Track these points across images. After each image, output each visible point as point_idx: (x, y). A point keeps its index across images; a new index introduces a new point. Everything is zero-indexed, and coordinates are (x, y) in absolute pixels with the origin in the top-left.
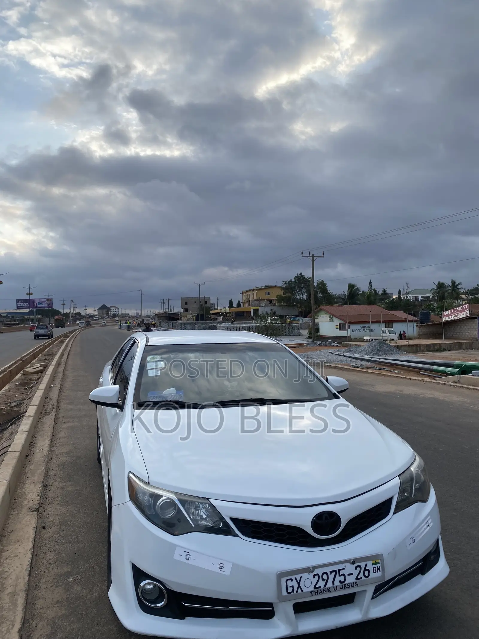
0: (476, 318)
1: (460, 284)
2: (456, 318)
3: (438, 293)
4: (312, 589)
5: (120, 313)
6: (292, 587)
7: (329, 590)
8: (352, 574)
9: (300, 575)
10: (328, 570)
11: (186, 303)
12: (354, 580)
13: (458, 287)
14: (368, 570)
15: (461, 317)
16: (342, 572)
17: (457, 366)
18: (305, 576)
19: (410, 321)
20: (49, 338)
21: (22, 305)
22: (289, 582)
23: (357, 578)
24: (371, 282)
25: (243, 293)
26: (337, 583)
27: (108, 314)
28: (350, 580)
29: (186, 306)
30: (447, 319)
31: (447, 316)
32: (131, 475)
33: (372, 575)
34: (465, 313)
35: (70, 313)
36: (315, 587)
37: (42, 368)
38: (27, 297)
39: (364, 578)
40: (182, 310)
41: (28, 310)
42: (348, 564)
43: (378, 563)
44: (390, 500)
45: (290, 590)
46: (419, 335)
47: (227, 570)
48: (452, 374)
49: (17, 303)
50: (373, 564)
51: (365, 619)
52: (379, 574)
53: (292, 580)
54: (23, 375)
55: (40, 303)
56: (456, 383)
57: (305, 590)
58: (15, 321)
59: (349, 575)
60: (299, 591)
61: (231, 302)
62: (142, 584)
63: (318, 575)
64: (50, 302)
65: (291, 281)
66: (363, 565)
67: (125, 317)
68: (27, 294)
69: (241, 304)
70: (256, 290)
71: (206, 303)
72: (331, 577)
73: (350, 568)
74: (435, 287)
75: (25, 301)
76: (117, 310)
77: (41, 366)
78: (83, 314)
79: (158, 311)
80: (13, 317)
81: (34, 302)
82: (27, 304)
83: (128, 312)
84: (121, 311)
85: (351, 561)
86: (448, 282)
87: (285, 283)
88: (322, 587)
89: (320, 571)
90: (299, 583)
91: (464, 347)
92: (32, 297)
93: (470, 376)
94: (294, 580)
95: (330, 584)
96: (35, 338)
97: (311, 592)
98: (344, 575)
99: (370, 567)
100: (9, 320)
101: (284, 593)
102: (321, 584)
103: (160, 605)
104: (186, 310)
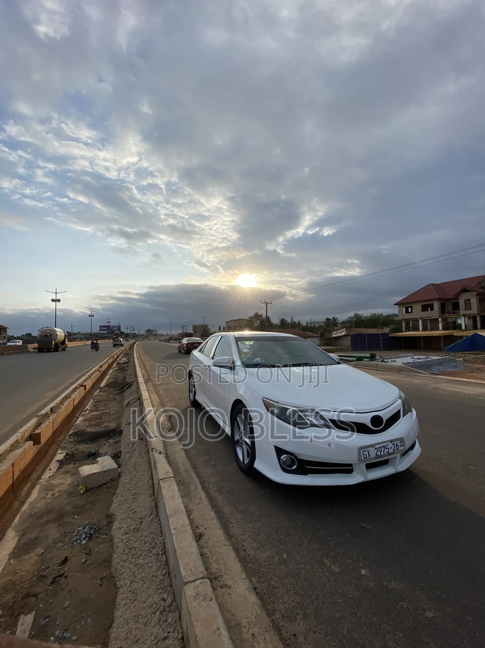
0: (349, 335)
1: (336, 319)
2: (339, 335)
3: (326, 323)
4: (375, 456)
5: (158, 333)
6: (366, 455)
7: (382, 456)
8: (391, 448)
9: (369, 449)
10: (381, 445)
11: (195, 328)
12: (392, 451)
13: (337, 320)
14: (398, 446)
15: (342, 335)
16: (387, 447)
17: (355, 357)
18: (371, 449)
19: (316, 337)
20: (122, 346)
21: (103, 329)
22: (364, 452)
23: (394, 450)
24: (292, 318)
25: (226, 323)
26: (385, 453)
27: (151, 334)
28: (391, 451)
29: (195, 330)
30: (334, 336)
31: (334, 334)
32: (264, 399)
33: (400, 448)
34: (343, 333)
35: (130, 333)
36: (376, 455)
37: (127, 361)
38: (107, 324)
39: (396, 450)
40: (193, 332)
41: (106, 332)
42: (389, 443)
43: (402, 442)
44: (399, 411)
45: (365, 457)
46: (320, 344)
47: (332, 447)
48: (352, 361)
49: (100, 327)
50: (400, 442)
51: (396, 472)
52: (403, 448)
53: (365, 451)
54: (116, 364)
55: (113, 328)
56: (355, 365)
57: (372, 456)
58: (98, 338)
59: (390, 448)
60: (369, 456)
61: (220, 327)
62: (282, 458)
63: (377, 448)
64: (119, 327)
65: (252, 316)
66: (396, 443)
67: (161, 335)
68: (107, 322)
69: (225, 328)
70: (234, 321)
71: (206, 328)
72: (383, 449)
73: (390, 445)
74: (325, 320)
75: (105, 326)
76: (156, 332)
77: (127, 359)
78: (137, 334)
79: (180, 332)
80: (97, 336)
81: (110, 327)
82: (106, 328)
83: (162, 333)
84: (159, 332)
85: (391, 441)
86: (331, 318)
87: (248, 317)
88: (379, 455)
89: (377, 446)
90: (369, 453)
91: (344, 350)
92: (110, 324)
93: (362, 362)
94: (366, 451)
95: (382, 453)
96: (114, 346)
97: (375, 457)
98: (388, 448)
99: (399, 444)
100: (94, 337)
101: (363, 458)
102: (379, 453)
103: (293, 468)
104: (195, 332)
